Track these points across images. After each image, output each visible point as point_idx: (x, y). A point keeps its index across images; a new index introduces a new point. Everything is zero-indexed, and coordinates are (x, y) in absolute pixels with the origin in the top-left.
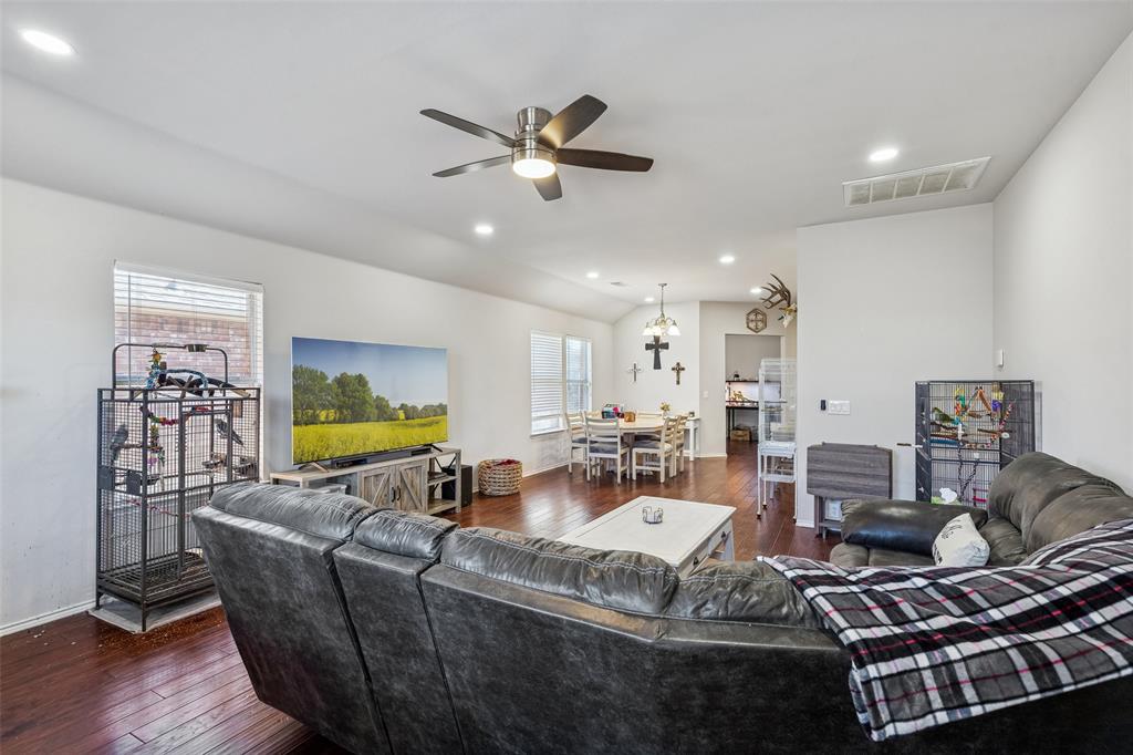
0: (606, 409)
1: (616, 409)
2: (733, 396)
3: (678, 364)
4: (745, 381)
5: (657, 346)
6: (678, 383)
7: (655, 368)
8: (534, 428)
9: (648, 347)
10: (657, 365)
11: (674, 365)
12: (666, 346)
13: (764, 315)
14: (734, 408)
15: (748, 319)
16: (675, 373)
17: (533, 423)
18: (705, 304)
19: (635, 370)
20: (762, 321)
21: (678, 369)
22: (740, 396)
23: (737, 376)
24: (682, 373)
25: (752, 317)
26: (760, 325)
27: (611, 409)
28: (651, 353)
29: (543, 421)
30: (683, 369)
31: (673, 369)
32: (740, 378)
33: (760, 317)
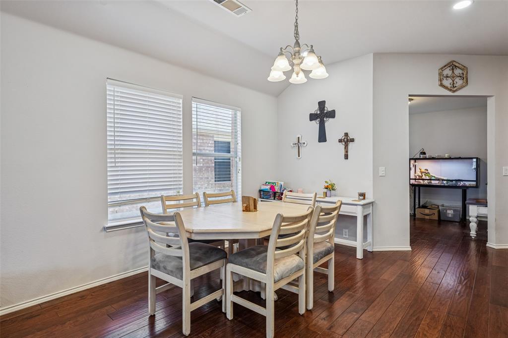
0: (263, 188)
1: (272, 188)
2: (418, 173)
3: (346, 134)
4: (433, 159)
5: (322, 115)
6: (346, 157)
7: (320, 141)
8: (110, 217)
9: (313, 117)
10: (322, 138)
11: (342, 136)
12: (332, 114)
13: (464, 68)
14: (420, 186)
15: (440, 74)
16: (342, 146)
17: (110, 210)
18: (380, 56)
19: (298, 144)
20: (461, 77)
21: (347, 140)
22: (427, 173)
23: (424, 153)
24: (351, 145)
25: (448, 72)
26: (459, 82)
27: (268, 187)
28: (315, 124)
29: (127, 207)
30: (352, 140)
31: (340, 141)
32: (427, 156)
33: (458, 72)
